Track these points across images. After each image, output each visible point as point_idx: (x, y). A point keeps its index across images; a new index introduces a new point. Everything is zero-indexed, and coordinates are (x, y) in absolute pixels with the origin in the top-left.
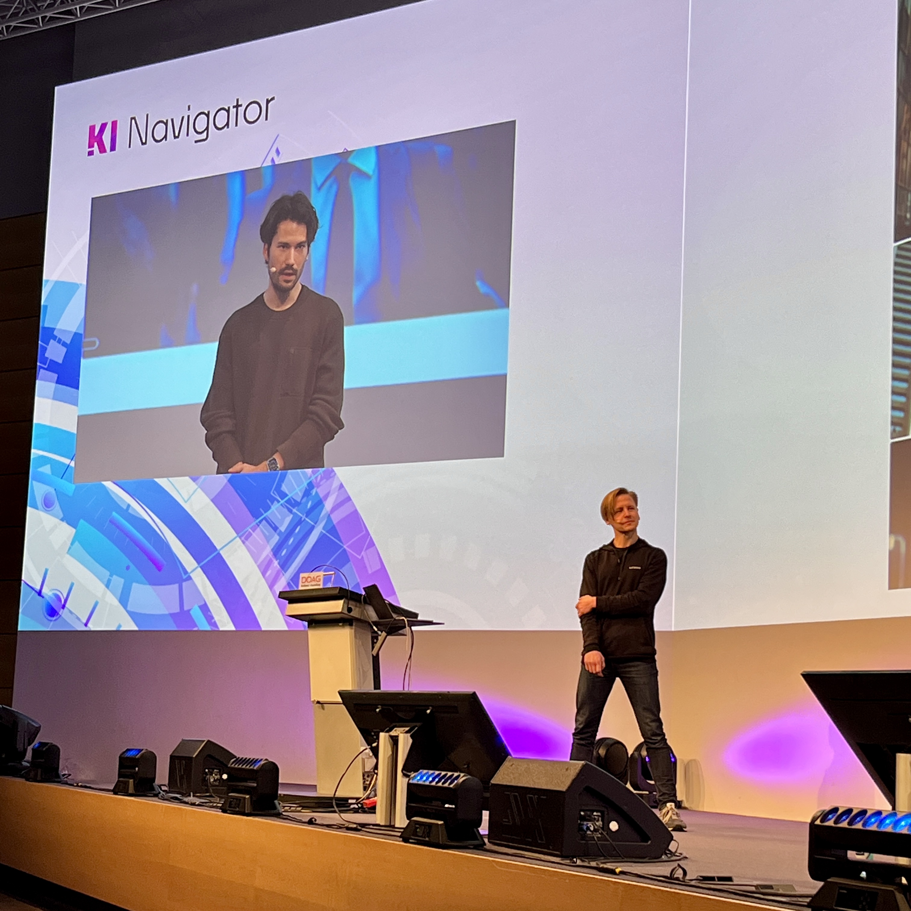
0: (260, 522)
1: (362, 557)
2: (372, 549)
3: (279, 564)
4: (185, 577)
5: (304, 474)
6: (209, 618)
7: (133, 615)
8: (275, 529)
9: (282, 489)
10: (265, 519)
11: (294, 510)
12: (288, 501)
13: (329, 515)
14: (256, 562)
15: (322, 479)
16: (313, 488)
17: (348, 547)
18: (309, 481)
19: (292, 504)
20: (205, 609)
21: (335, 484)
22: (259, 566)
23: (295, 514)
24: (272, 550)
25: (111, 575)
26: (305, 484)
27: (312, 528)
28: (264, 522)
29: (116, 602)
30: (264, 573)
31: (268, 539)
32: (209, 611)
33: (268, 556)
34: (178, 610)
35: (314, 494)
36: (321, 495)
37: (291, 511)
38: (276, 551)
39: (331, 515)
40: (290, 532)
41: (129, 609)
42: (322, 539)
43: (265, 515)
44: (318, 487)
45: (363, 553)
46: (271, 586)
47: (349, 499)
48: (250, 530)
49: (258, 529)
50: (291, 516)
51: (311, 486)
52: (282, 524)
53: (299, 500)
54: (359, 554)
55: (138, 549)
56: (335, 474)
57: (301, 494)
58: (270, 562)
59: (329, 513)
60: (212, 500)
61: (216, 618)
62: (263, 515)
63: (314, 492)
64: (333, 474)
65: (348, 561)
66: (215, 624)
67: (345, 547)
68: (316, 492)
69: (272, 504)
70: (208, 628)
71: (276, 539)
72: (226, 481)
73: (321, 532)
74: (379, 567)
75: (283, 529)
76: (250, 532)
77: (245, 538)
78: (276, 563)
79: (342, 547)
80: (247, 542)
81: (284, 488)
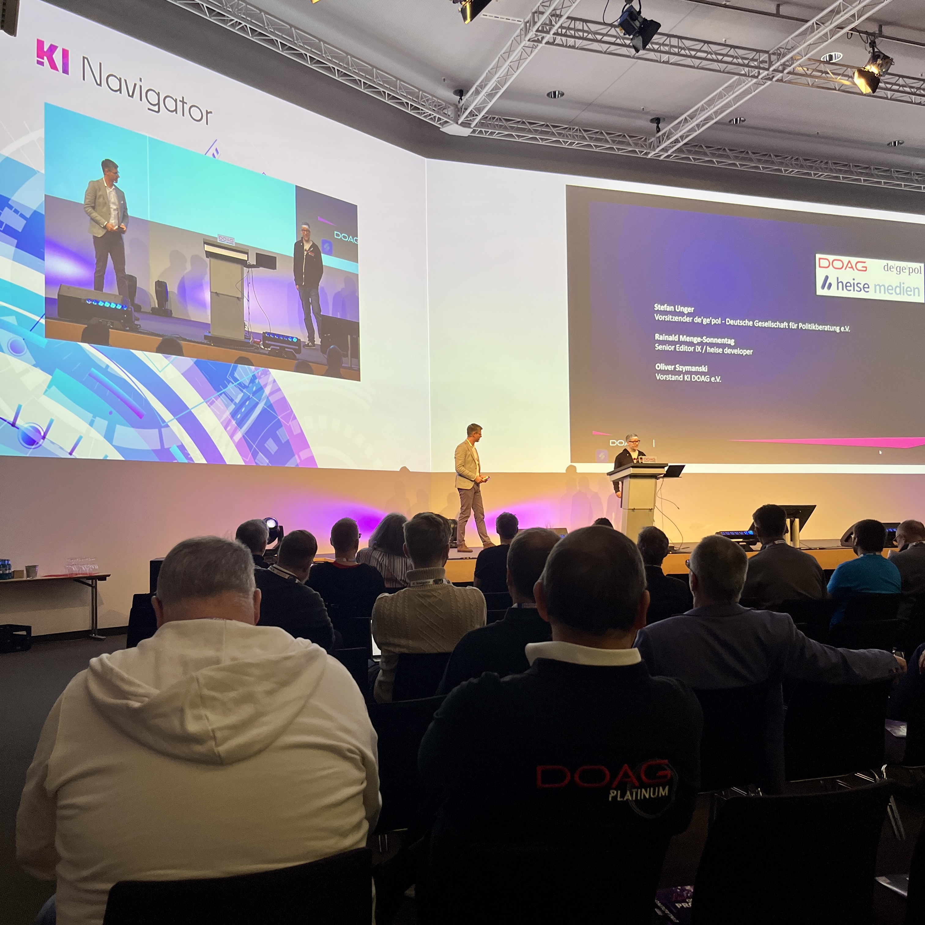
0: (221, 394)
1: (290, 425)
2: (295, 421)
3: (236, 423)
4: (163, 425)
5: (250, 369)
6: (186, 455)
7: (119, 449)
8: (232, 400)
9: (235, 375)
10: (224, 393)
11: (244, 390)
12: (240, 384)
13: (268, 397)
14: (219, 420)
15: (262, 374)
16: (256, 378)
17: (281, 418)
18: (253, 374)
19: (242, 386)
20: (182, 448)
21: (271, 379)
22: (222, 423)
23: (244, 393)
24: (230, 414)
25: (94, 417)
26: (251, 375)
27: (257, 404)
28: (223, 394)
29: (102, 438)
30: (226, 428)
31: (227, 406)
32: (186, 450)
33: (228, 417)
34: (159, 447)
35: (257, 382)
36: (262, 385)
37: (242, 391)
38: (234, 414)
39: (269, 398)
40: (242, 404)
41: (114, 444)
42: (264, 411)
43: (224, 391)
44: (259, 379)
45: (290, 422)
46: (232, 437)
47: (279, 390)
48: (213, 399)
49: (219, 399)
50: (242, 394)
51: (254, 377)
52: (236, 398)
53: (247, 385)
54: (288, 423)
55: (119, 400)
56: (270, 373)
57: (248, 381)
58: (229, 421)
59: (268, 395)
60: (182, 374)
61: (192, 455)
62: (222, 390)
63: (257, 381)
64: (268, 373)
65: (282, 426)
66: (191, 459)
67: (279, 417)
68: (259, 382)
69: (229, 384)
70: (186, 461)
71: (232, 407)
72: (192, 363)
73: (263, 407)
74: (300, 431)
75: (237, 401)
76: (213, 400)
77: (211, 404)
78: (234, 422)
79: (277, 417)
80: (212, 407)
81: (236, 375)
